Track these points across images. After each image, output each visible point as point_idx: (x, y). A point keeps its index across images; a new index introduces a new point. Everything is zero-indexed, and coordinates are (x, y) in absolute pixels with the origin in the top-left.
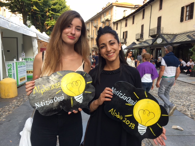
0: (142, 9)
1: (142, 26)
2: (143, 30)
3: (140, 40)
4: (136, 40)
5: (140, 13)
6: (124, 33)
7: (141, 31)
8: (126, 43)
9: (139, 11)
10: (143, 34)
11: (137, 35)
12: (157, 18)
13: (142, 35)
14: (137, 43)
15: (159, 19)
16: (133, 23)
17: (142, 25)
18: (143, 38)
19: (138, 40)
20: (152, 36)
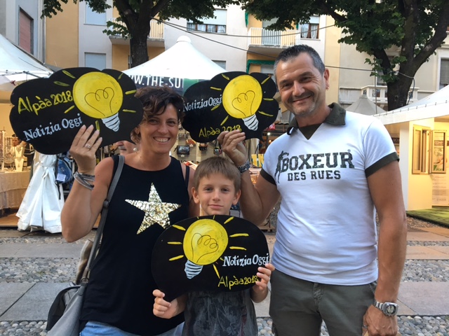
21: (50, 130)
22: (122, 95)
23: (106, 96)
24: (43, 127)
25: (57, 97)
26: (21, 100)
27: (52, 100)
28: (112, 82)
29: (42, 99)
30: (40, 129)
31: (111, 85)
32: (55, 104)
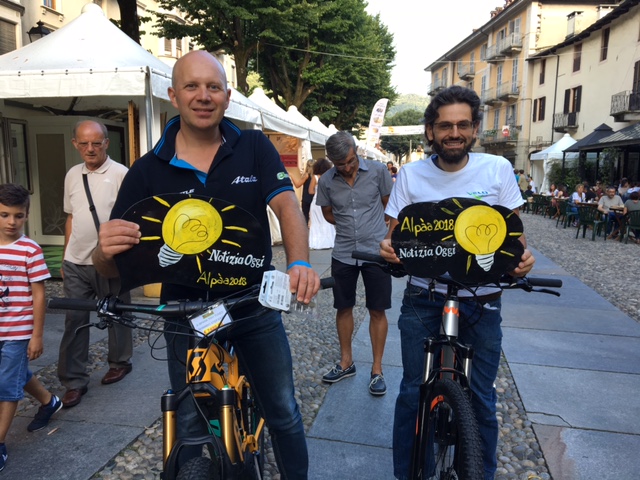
3: (627, 117)
4: (613, 118)
6: (568, 92)
7: (634, 83)
8: (577, 127)
11: (615, 98)
13: (635, 99)
14: (616, 126)
16: (604, 56)
17: (636, 63)
18: (638, 108)
19: (619, 117)
21: (423, 253)
22: (504, 235)
23: (488, 233)
24: (418, 249)
25: (439, 223)
26: (406, 219)
27: (434, 226)
28: (499, 220)
29: (425, 223)
30: (414, 250)
31: (497, 223)
32: (436, 229)
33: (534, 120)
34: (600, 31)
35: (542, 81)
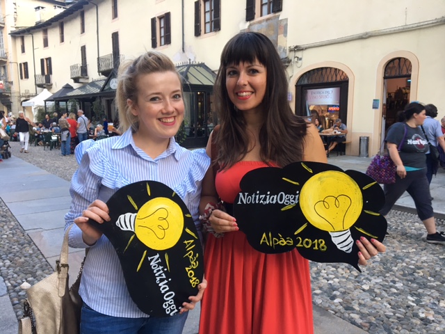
0: (79, 11)
1: (83, 49)
2: (85, 58)
3: (81, 80)
4: (72, 80)
5: (75, 18)
6: (42, 60)
7: (82, 60)
8: (52, 85)
9: (72, 13)
10: (86, 66)
11: (73, 68)
12: (111, 36)
13: (84, 70)
14: (75, 86)
15: (115, 36)
16: (62, 40)
17: (82, 47)
18: (87, 75)
19: (76, 80)
20: (104, 73)
33: (22, 78)
34: (57, 23)
35: (23, 51)
